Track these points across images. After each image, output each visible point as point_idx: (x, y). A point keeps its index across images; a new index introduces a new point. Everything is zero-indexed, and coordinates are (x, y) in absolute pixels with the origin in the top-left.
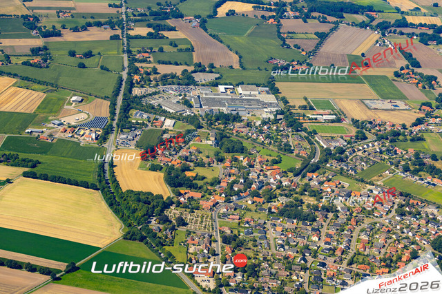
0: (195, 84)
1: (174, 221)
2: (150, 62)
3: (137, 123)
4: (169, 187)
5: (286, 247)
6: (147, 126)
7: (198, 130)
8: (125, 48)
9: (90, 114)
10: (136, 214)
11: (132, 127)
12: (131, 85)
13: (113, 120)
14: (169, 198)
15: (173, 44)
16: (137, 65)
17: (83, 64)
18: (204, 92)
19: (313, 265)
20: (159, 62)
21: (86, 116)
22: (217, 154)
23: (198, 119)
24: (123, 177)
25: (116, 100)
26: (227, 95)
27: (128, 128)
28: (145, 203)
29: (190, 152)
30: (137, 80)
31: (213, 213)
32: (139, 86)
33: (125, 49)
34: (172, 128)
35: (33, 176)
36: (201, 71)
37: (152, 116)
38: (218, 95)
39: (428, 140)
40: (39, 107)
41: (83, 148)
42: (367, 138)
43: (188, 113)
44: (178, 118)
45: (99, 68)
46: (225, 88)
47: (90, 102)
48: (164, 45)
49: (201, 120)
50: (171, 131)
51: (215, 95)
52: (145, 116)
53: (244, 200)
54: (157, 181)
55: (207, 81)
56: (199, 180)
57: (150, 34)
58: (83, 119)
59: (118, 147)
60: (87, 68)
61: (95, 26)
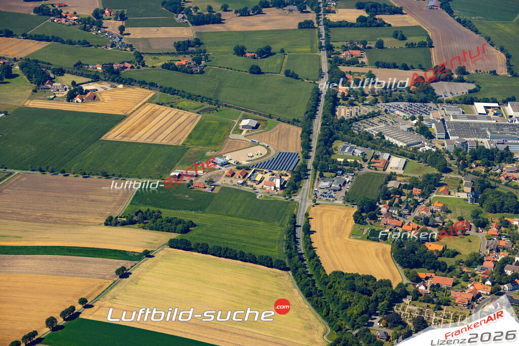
0: (437, 100)
1: (410, 324)
2: (363, 65)
3: (346, 163)
4: (400, 268)
6: (362, 168)
7: (444, 175)
8: (323, 42)
9: (270, 148)
10: (349, 312)
11: (338, 169)
12: (334, 100)
13: (307, 157)
14: (400, 285)
15: (399, 35)
16: (344, 69)
17: (258, 68)
18: (451, 113)
20: (378, 65)
21: (265, 152)
22: (476, 215)
23: (442, 157)
24: (327, 250)
25: (311, 125)
26: (489, 118)
27: (331, 171)
28: (363, 293)
29: (432, 211)
30: (343, 94)
31: (473, 312)
32: (346, 102)
33: (323, 44)
34: (400, 172)
35: (185, 246)
36: (445, 80)
37: (370, 152)
38: (475, 118)
40: (190, 137)
41: (261, 201)
43: (427, 148)
44: (411, 154)
45: (282, 75)
46: (486, 107)
47: (270, 128)
48: (383, 36)
49: (448, 159)
50: (401, 176)
51: (469, 118)
52: (358, 152)
54: (381, 258)
55: (456, 95)
56: (448, 257)
57: (361, 19)
58: (260, 156)
59: (317, 202)
60: (263, 73)
61: (273, 6)
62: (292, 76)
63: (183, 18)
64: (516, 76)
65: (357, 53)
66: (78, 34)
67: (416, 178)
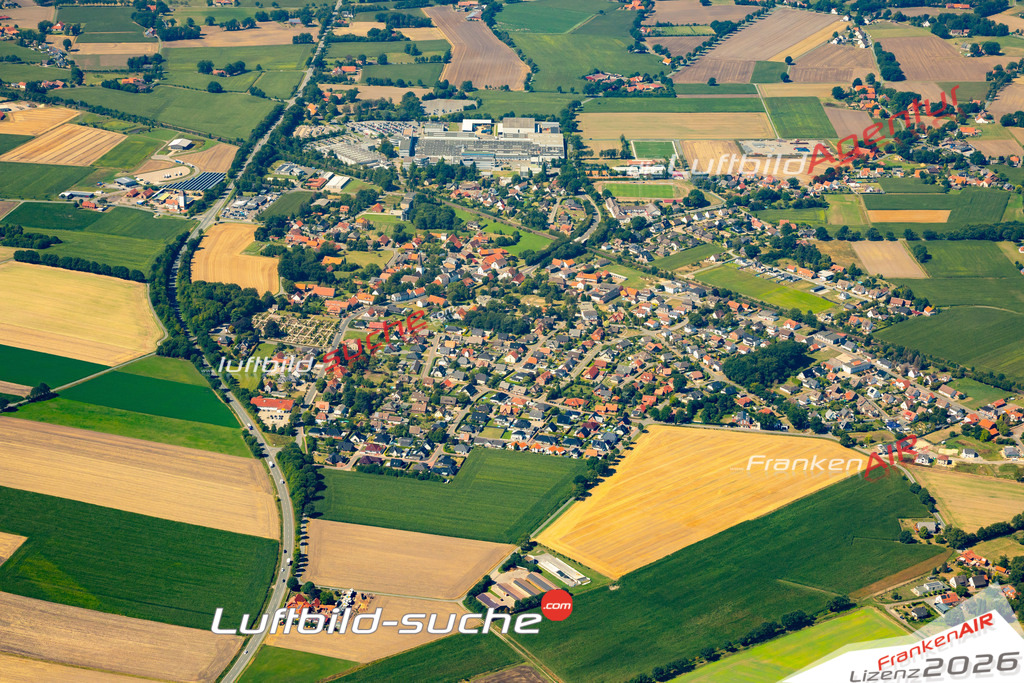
0: (421, 118)
2: (352, 82)
3: (276, 182)
5: (449, 371)
6: (293, 187)
7: (387, 193)
8: (315, 58)
9: (196, 169)
11: (262, 188)
12: (297, 117)
13: (233, 177)
14: (268, 294)
15: (413, 50)
16: (324, 86)
17: (217, 84)
18: (431, 131)
19: (484, 398)
20: (371, 82)
21: (188, 171)
22: (400, 228)
25: (253, 144)
26: (473, 136)
27: (255, 190)
28: (220, 300)
29: (352, 228)
31: (344, 320)
32: (311, 122)
33: (314, 61)
34: (339, 191)
35: (33, 259)
36: (443, 97)
37: (310, 171)
38: (456, 135)
39: (834, 207)
40: (103, 158)
41: (159, 221)
42: (708, 204)
43: (381, 165)
44: (358, 173)
45: (248, 93)
46: (475, 124)
47: (206, 149)
48: (393, 51)
49: (400, 177)
50: (335, 194)
51: (449, 135)
52: (298, 171)
53: (411, 302)
54: (266, 272)
55: (449, 113)
56: (345, 270)
57: (374, 33)
58: (179, 176)
59: (221, 220)
60: (225, 92)
61: (274, 20)
62: (257, 95)
63: (153, 33)
64: (532, 91)
65: (352, 69)
66: (14, 49)
67: (348, 196)
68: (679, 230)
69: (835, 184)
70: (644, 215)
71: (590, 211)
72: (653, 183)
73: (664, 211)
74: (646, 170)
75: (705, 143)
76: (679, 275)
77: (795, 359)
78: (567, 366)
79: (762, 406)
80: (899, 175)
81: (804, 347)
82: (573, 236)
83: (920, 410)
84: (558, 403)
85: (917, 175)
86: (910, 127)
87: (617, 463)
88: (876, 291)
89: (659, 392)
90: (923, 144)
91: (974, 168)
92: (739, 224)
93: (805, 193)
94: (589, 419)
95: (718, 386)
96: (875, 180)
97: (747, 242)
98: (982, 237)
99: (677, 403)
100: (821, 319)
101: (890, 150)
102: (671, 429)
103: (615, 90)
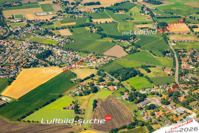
39: (55, 24)
42: (31, 26)
68: (25, 31)
69: (55, 20)
70: (18, 29)
71: (7, 30)
72: (19, 23)
73: (22, 28)
74: (17, 21)
75: (29, 14)
76: (26, 40)
77: (49, 53)
78: (5, 60)
79: (44, 62)
80: (66, 17)
81: (51, 51)
82: (4, 35)
83: (73, 59)
84: (3, 68)
85: (69, 16)
86: (68, 7)
87: (16, 77)
88: (64, 38)
89: (24, 63)
90: (70, 10)
91: (79, 14)
92: (37, 29)
93: (49, 22)
94: (10, 70)
95: (35, 60)
96: (62, 18)
97: (39, 32)
98: (82, 26)
99: (27, 64)
100: (54, 45)
101: (64, 12)
102: (27, 69)
103: (10, 6)
